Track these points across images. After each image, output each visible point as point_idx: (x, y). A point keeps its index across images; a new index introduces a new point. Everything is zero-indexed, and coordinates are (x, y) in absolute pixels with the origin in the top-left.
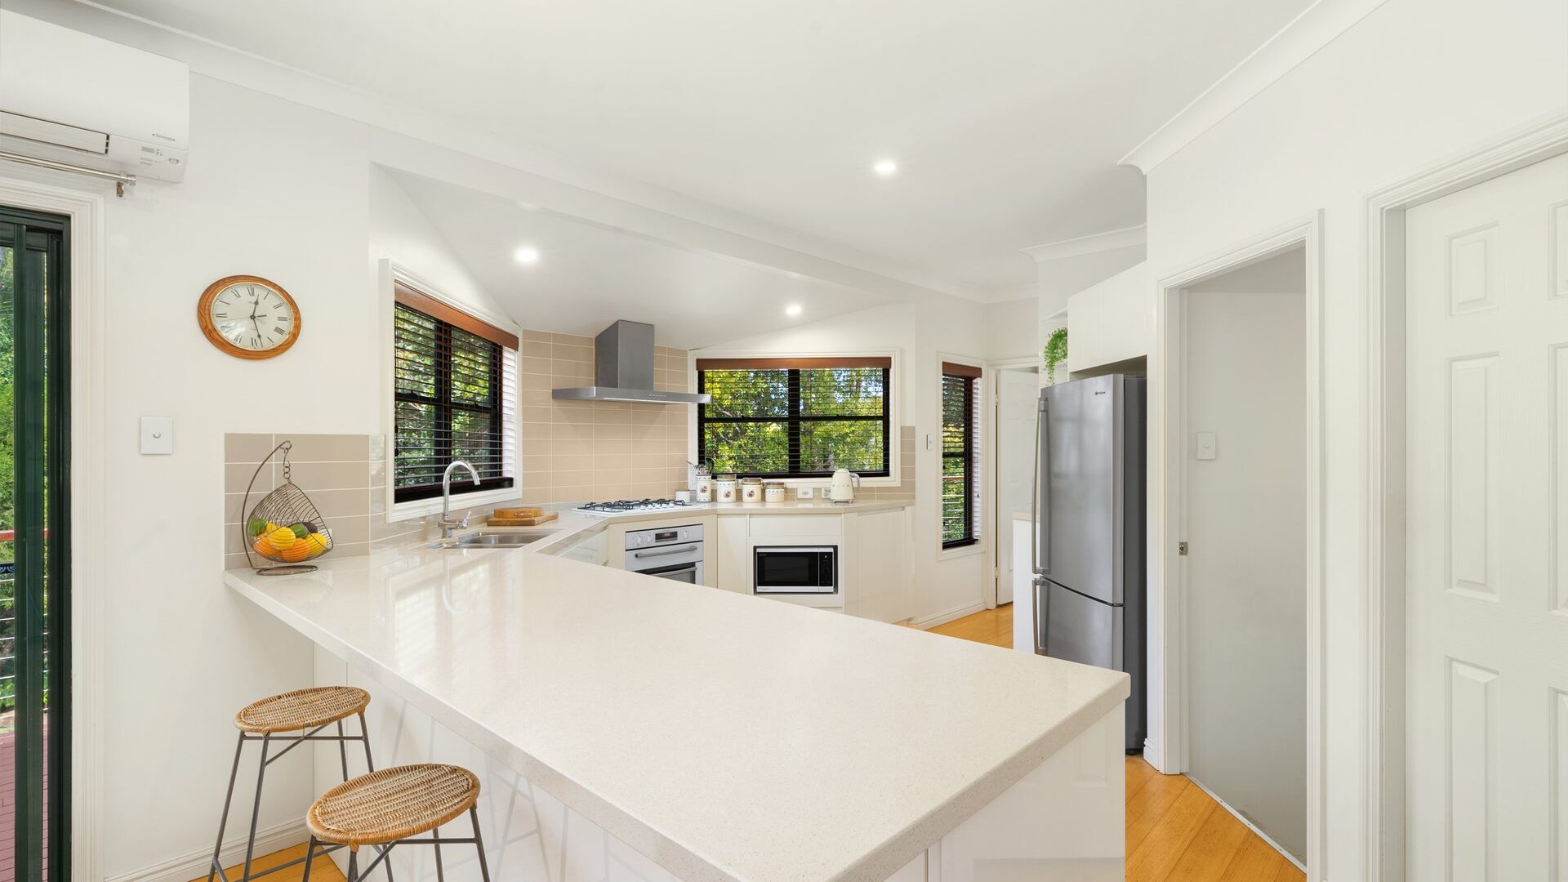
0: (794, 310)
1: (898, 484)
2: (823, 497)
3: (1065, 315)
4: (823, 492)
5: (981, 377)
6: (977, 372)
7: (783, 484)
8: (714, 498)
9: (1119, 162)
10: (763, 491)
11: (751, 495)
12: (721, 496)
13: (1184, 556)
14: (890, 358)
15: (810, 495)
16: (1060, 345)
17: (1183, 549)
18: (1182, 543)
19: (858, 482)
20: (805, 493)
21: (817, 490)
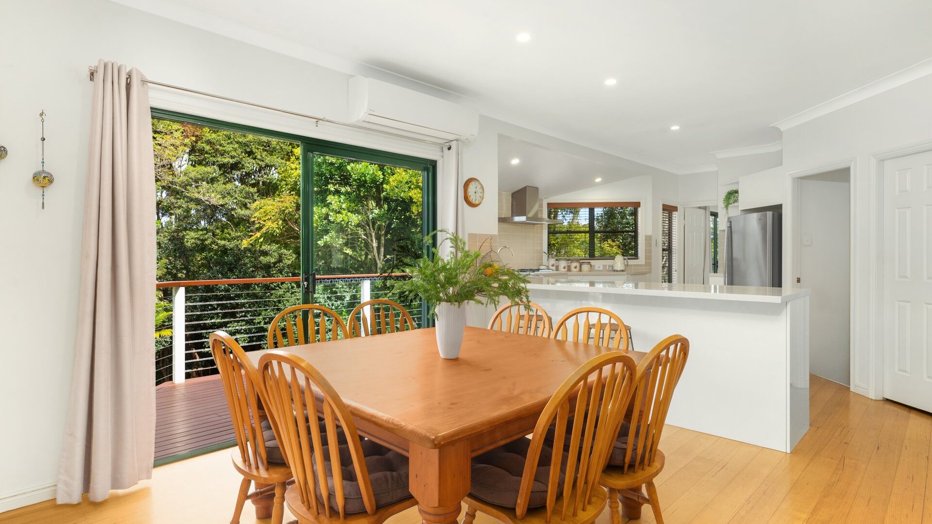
0: (598, 180)
1: (643, 263)
2: (608, 269)
3: (738, 183)
4: (608, 266)
5: (677, 211)
6: (675, 209)
7: (589, 262)
8: (557, 269)
9: (771, 125)
10: (581, 266)
11: (576, 268)
12: (573, 268)
13: (798, 283)
14: (640, 203)
15: (601, 268)
16: (732, 198)
17: (799, 280)
18: (797, 278)
19: (627, 262)
20: (599, 267)
21: (604, 266)
